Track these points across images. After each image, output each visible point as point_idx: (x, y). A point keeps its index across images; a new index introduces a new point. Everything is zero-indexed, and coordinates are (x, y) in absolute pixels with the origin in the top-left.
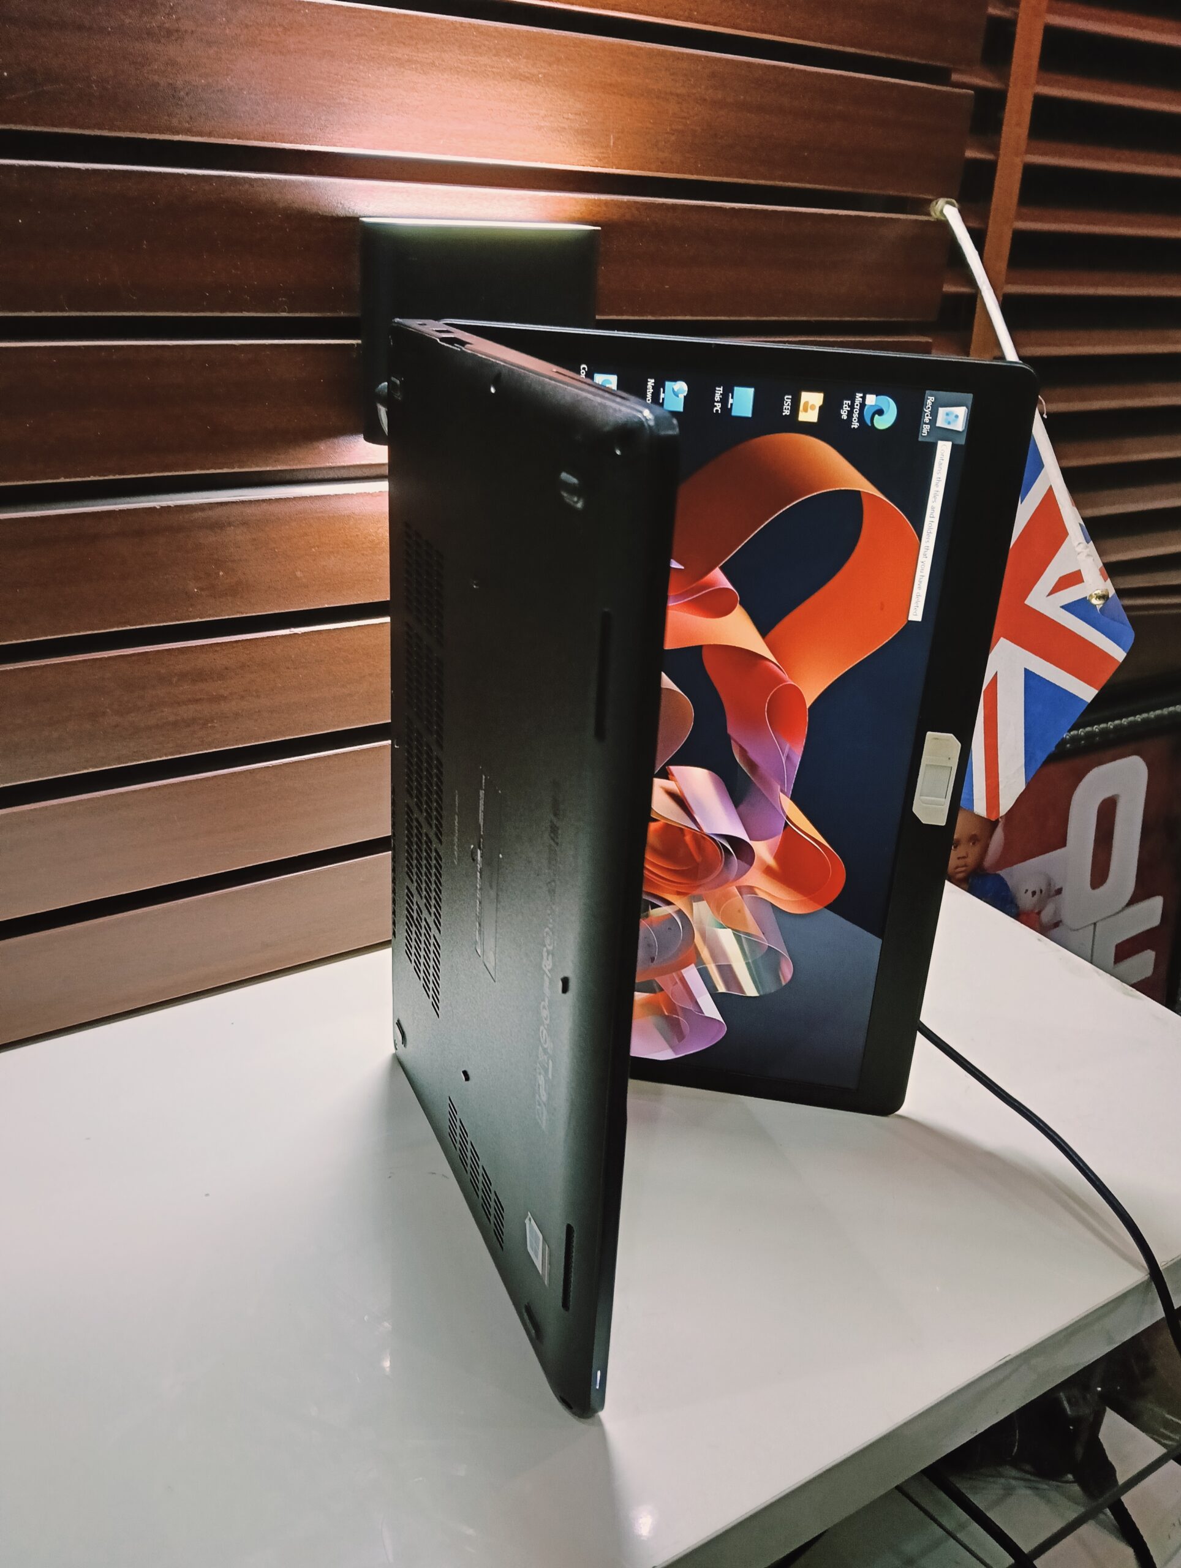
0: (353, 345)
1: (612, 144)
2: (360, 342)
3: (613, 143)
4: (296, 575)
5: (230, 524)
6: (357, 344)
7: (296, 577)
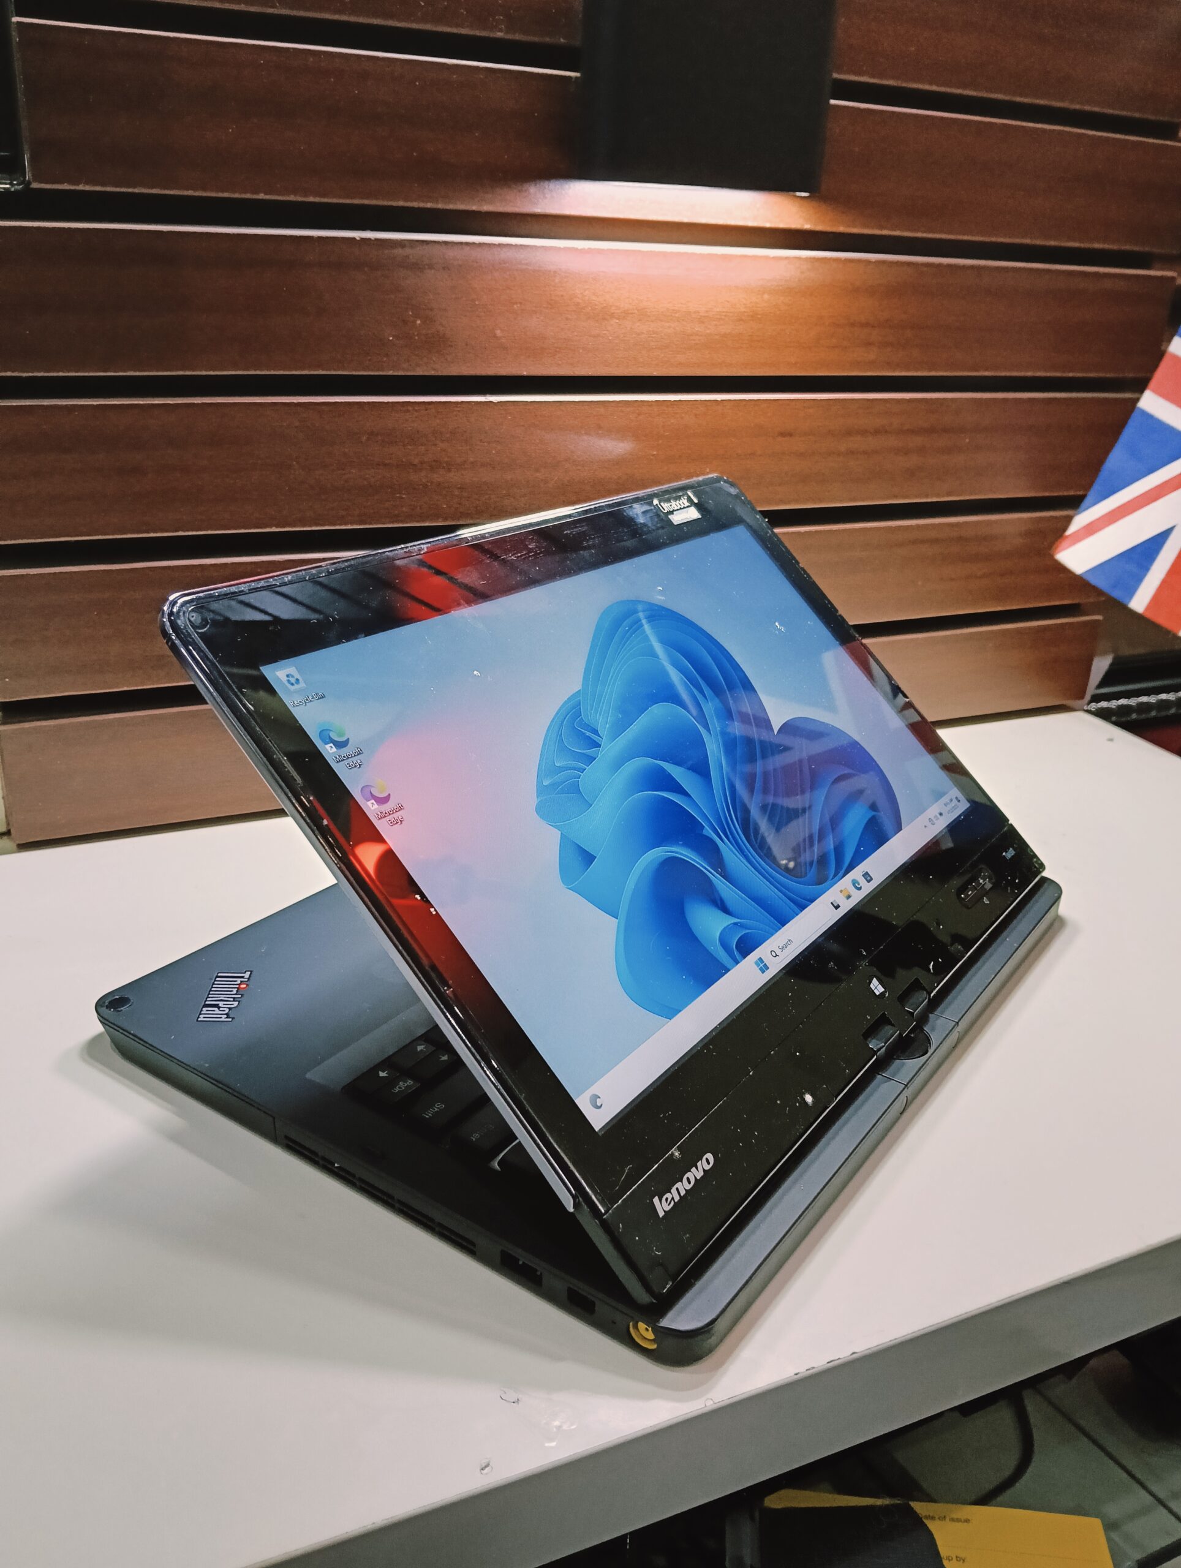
0: (570, 78)
2: (578, 75)
4: (495, 334)
5: (431, 267)
6: (576, 78)
7: (495, 336)
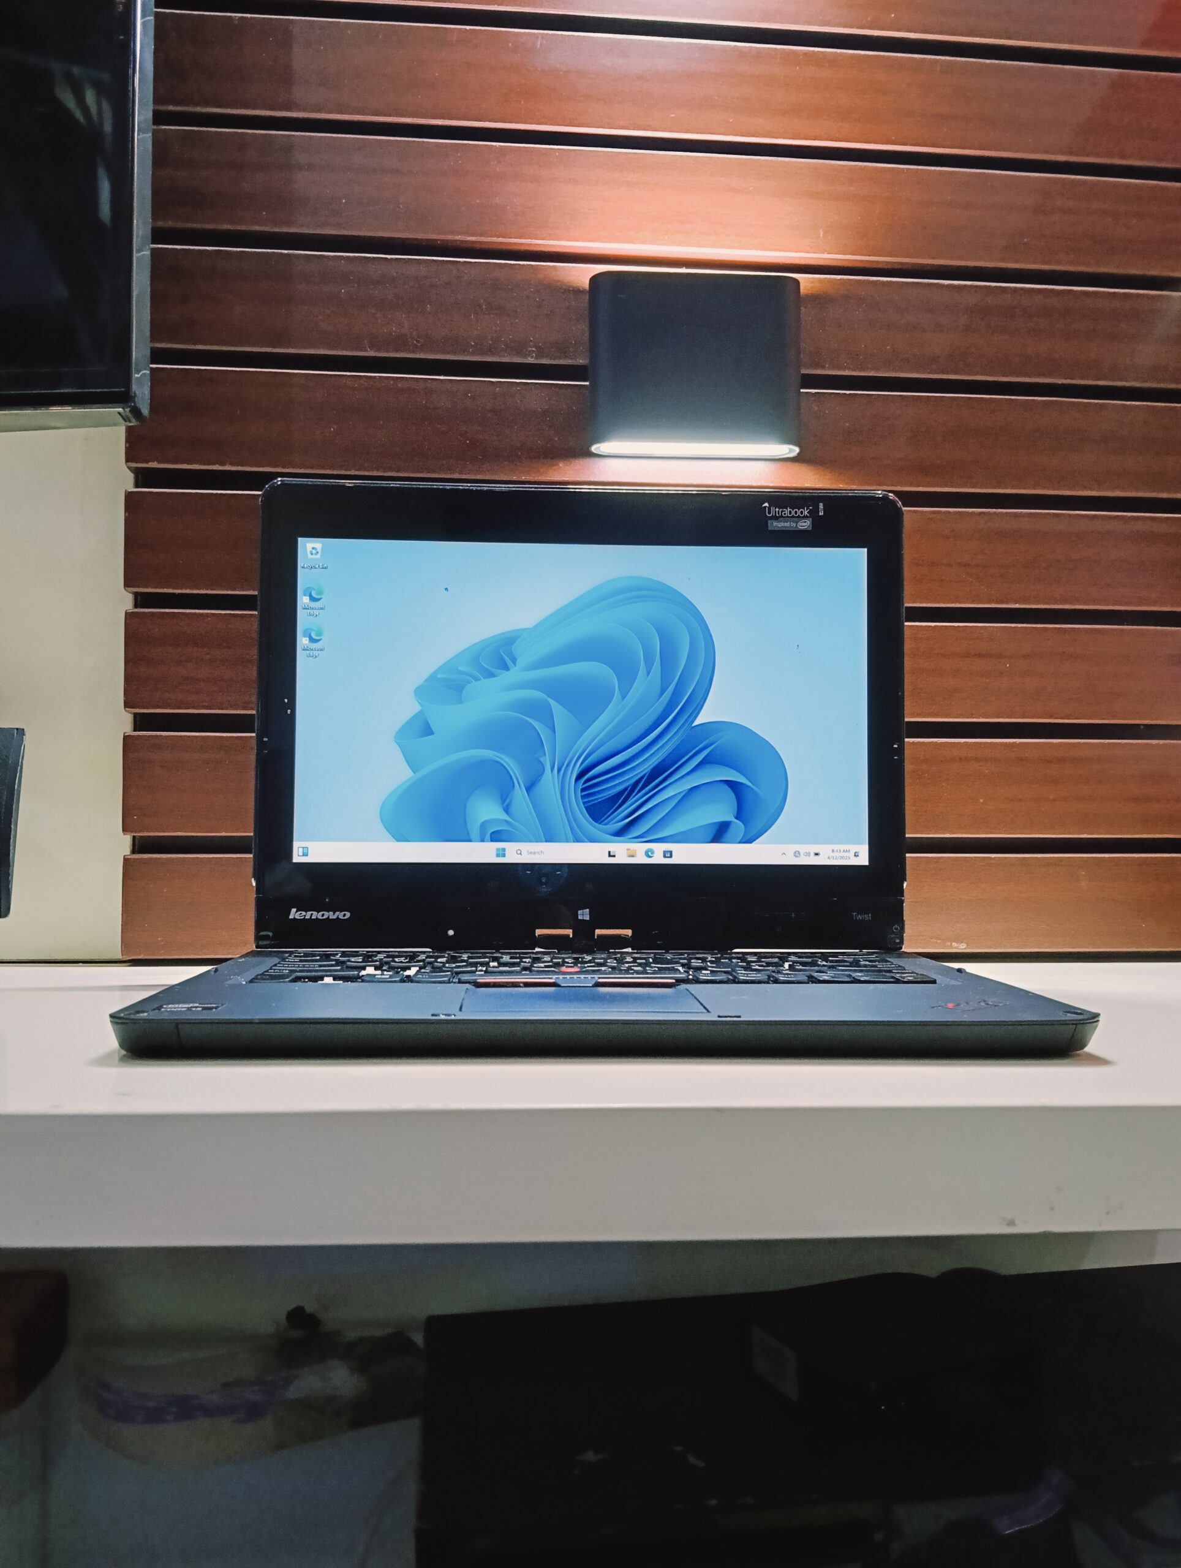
0: (582, 385)
1: (821, 235)
2: (587, 383)
3: (823, 235)
